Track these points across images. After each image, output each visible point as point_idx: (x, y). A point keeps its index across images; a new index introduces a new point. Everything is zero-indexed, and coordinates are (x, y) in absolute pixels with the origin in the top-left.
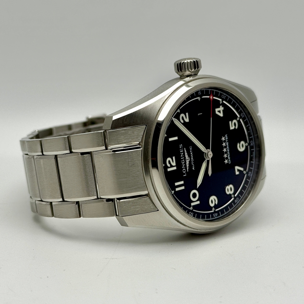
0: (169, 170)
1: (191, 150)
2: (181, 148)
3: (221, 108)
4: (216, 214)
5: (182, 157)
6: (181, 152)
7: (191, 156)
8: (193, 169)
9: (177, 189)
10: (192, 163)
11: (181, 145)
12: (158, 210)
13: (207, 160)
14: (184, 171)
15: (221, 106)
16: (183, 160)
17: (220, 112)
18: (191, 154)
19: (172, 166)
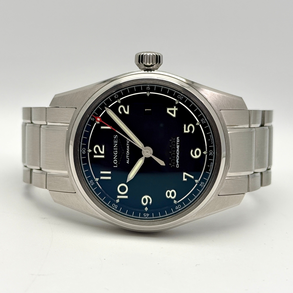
0: (95, 156)
1: (128, 143)
2: (116, 139)
3: (175, 109)
4: (147, 214)
5: (115, 148)
6: (114, 142)
7: (127, 149)
8: (128, 162)
9: (102, 178)
10: (127, 157)
11: (116, 136)
12: (75, 193)
13: (145, 158)
14: (115, 162)
15: (175, 107)
16: (117, 151)
17: (172, 112)
18: (128, 147)
19: (99, 154)
